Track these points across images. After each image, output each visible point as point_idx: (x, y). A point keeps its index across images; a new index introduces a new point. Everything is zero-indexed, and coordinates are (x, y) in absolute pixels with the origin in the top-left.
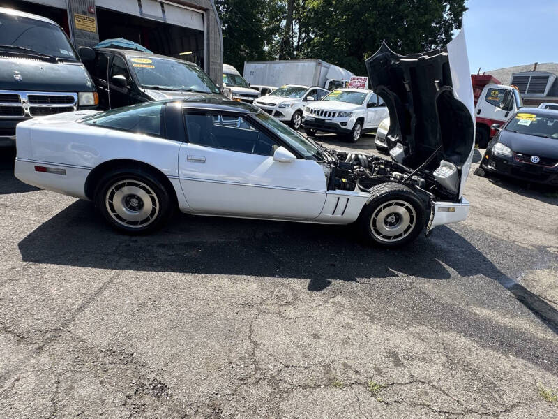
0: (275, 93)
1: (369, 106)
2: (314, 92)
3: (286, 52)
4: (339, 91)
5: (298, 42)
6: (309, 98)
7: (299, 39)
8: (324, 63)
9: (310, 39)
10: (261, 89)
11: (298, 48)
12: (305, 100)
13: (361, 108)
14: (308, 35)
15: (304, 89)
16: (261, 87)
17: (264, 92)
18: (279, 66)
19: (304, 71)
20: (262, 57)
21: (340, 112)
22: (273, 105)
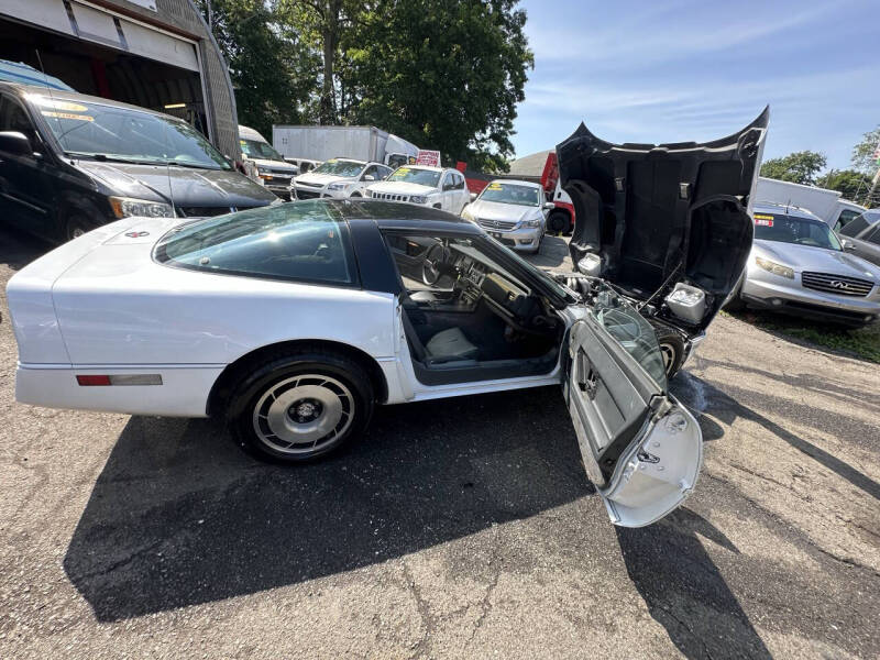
0: (320, 170)
1: (446, 188)
2: (373, 169)
3: (327, 115)
4: (406, 169)
5: (343, 104)
6: (367, 176)
7: (343, 100)
8: (380, 132)
9: (357, 102)
10: (299, 164)
11: (343, 111)
12: (363, 179)
13: (437, 191)
14: (354, 97)
15: (359, 165)
16: (300, 161)
17: (305, 167)
18: (321, 133)
19: (356, 141)
20: (297, 121)
21: (412, 197)
22: (321, 186)
